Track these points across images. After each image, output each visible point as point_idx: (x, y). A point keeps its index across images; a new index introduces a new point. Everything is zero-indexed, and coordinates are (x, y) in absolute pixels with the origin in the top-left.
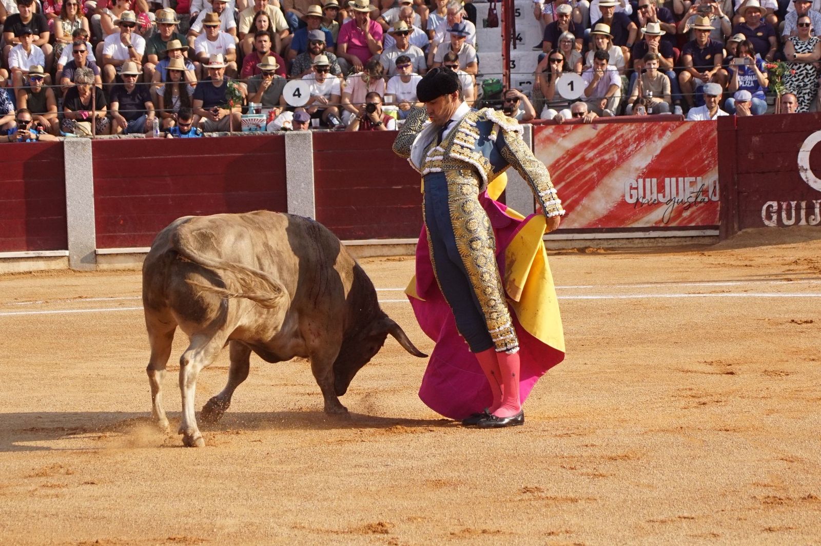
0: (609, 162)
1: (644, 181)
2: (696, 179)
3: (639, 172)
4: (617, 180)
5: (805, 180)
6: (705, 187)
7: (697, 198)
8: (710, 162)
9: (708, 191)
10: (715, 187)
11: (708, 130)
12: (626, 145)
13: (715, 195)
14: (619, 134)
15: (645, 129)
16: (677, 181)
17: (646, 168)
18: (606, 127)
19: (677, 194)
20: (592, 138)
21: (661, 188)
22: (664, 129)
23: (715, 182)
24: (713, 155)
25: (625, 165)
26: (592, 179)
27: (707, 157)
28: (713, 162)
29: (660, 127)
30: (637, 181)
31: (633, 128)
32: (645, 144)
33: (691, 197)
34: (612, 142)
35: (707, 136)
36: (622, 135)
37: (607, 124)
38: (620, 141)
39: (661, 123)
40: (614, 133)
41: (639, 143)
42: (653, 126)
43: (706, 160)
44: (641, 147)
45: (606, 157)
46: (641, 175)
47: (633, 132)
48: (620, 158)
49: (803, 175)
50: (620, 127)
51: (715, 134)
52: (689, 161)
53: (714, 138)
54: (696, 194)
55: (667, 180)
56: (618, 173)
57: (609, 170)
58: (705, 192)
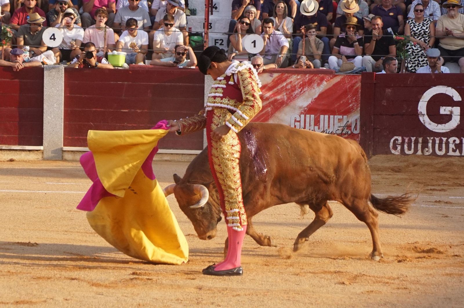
0: (281, 101)
1: (305, 117)
2: (343, 117)
3: (302, 110)
4: (286, 114)
5: (423, 122)
6: (349, 123)
7: (343, 131)
8: (354, 105)
9: (351, 126)
10: (356, 124)
11: (353, 82)
12: (293, 89)
13: (356, 130)
14: (289, 81)
15: (308, 79)
16: (329, 118)
17: (307, 107)
18: (279, 76)
19: (329, 127)
20: (269, 83)
21: (317, 122)
22: (322, 80)
23: (356, 120)
24: (356, 101)
25: (292, 104)
26: (267, 113)
27: (352, 102)
28: (356, 105)
29: (319, 78)
30: (300, 116)
31: (299, 77)
32: (307, 90)
33: (338, 130)
34: (283, 87)
35: (352, 86)
36: (291, 82)
37: (280, 74)
38: (289, 87)
39: (320, 75)
40: (285, 80)
41: (303, 89)
42: (313, 77)
43: (351, 103)
44: (304, 92)
45: (279, 97)
46: (303, 112)
47: (299, 80)
48: (289, 98)
49: (421, 119)
50: (290, 76)
51: (359, 85)
52: (338, 104)
53: (358, 88)
54: (342, 128)
55: (322, 117)
56: (287, 109)
57: (280, 107)
58: (349, 127)
